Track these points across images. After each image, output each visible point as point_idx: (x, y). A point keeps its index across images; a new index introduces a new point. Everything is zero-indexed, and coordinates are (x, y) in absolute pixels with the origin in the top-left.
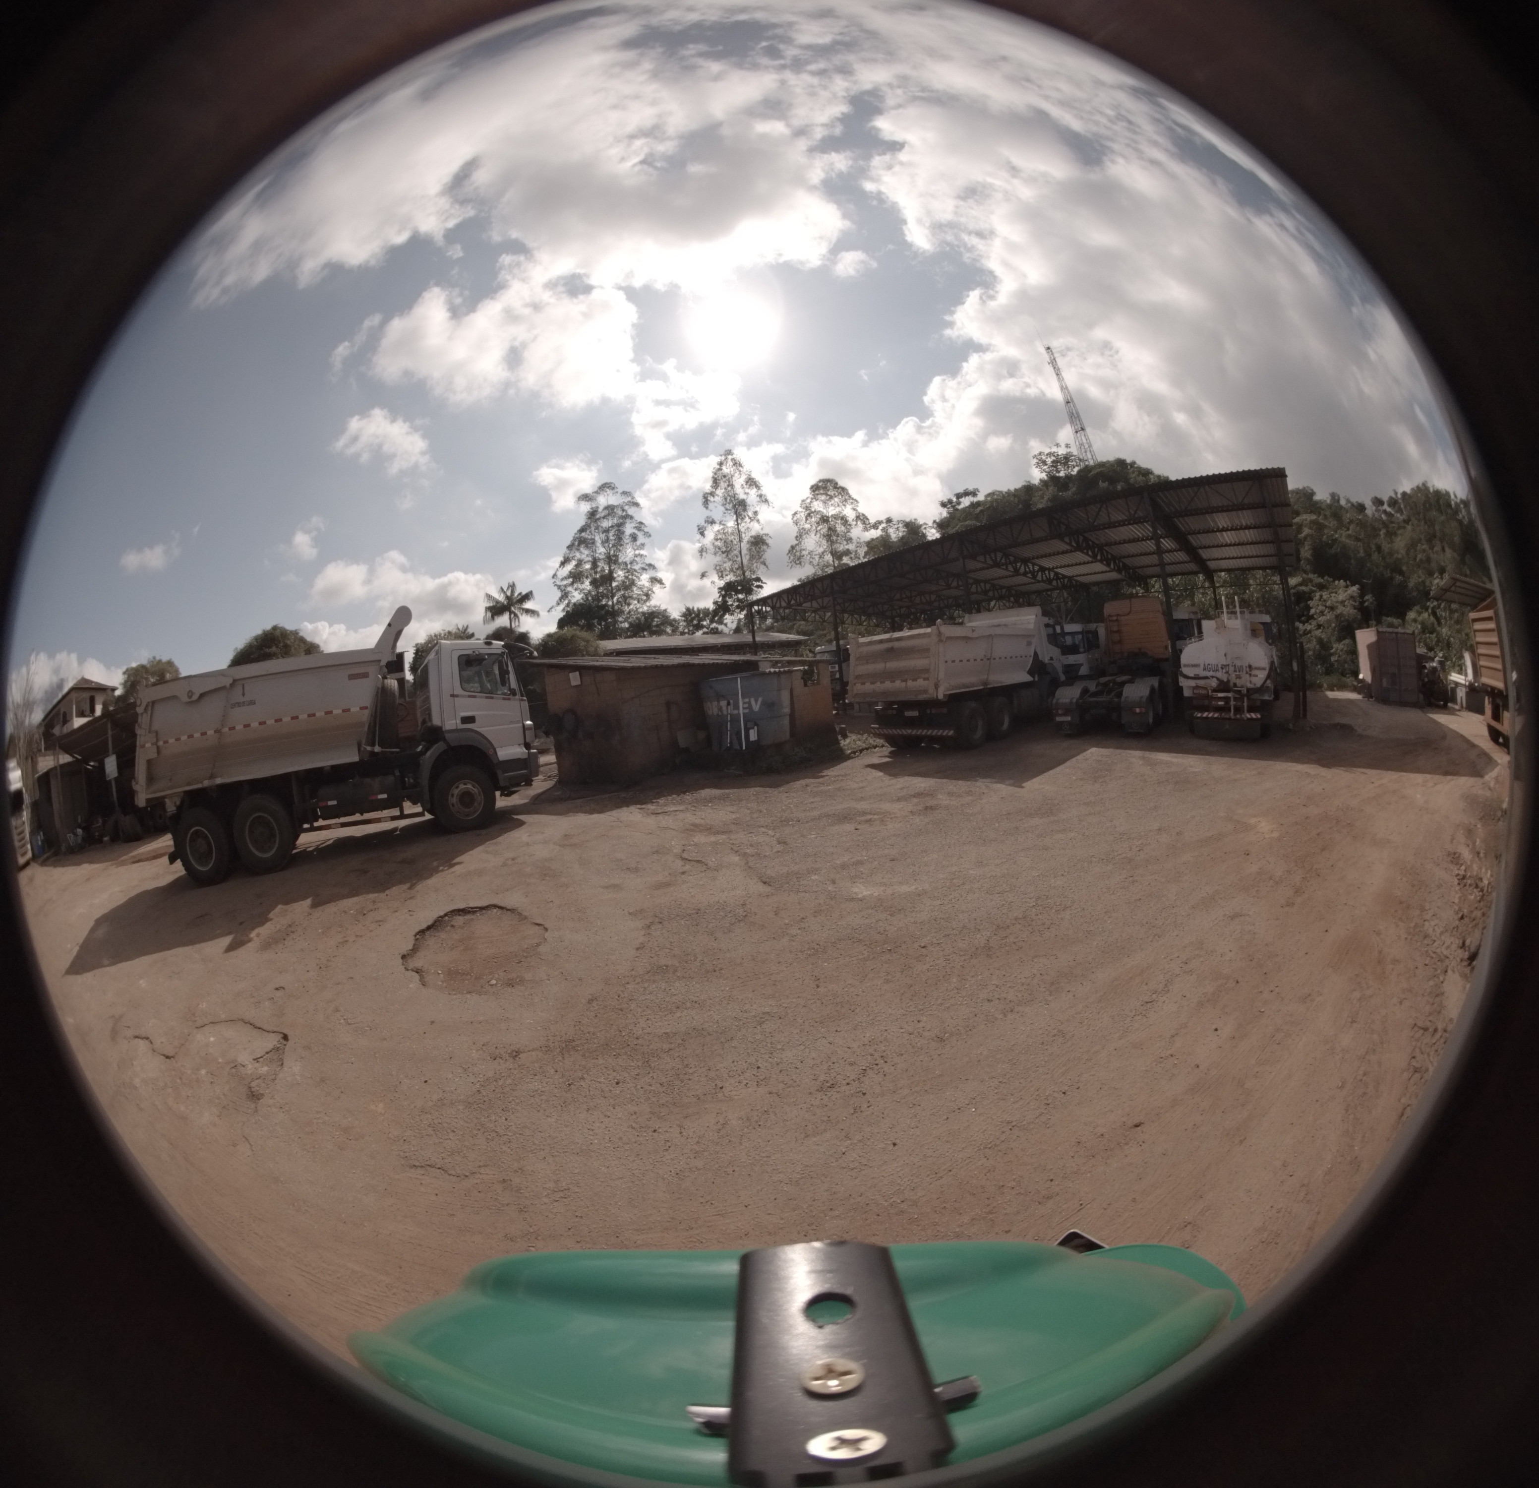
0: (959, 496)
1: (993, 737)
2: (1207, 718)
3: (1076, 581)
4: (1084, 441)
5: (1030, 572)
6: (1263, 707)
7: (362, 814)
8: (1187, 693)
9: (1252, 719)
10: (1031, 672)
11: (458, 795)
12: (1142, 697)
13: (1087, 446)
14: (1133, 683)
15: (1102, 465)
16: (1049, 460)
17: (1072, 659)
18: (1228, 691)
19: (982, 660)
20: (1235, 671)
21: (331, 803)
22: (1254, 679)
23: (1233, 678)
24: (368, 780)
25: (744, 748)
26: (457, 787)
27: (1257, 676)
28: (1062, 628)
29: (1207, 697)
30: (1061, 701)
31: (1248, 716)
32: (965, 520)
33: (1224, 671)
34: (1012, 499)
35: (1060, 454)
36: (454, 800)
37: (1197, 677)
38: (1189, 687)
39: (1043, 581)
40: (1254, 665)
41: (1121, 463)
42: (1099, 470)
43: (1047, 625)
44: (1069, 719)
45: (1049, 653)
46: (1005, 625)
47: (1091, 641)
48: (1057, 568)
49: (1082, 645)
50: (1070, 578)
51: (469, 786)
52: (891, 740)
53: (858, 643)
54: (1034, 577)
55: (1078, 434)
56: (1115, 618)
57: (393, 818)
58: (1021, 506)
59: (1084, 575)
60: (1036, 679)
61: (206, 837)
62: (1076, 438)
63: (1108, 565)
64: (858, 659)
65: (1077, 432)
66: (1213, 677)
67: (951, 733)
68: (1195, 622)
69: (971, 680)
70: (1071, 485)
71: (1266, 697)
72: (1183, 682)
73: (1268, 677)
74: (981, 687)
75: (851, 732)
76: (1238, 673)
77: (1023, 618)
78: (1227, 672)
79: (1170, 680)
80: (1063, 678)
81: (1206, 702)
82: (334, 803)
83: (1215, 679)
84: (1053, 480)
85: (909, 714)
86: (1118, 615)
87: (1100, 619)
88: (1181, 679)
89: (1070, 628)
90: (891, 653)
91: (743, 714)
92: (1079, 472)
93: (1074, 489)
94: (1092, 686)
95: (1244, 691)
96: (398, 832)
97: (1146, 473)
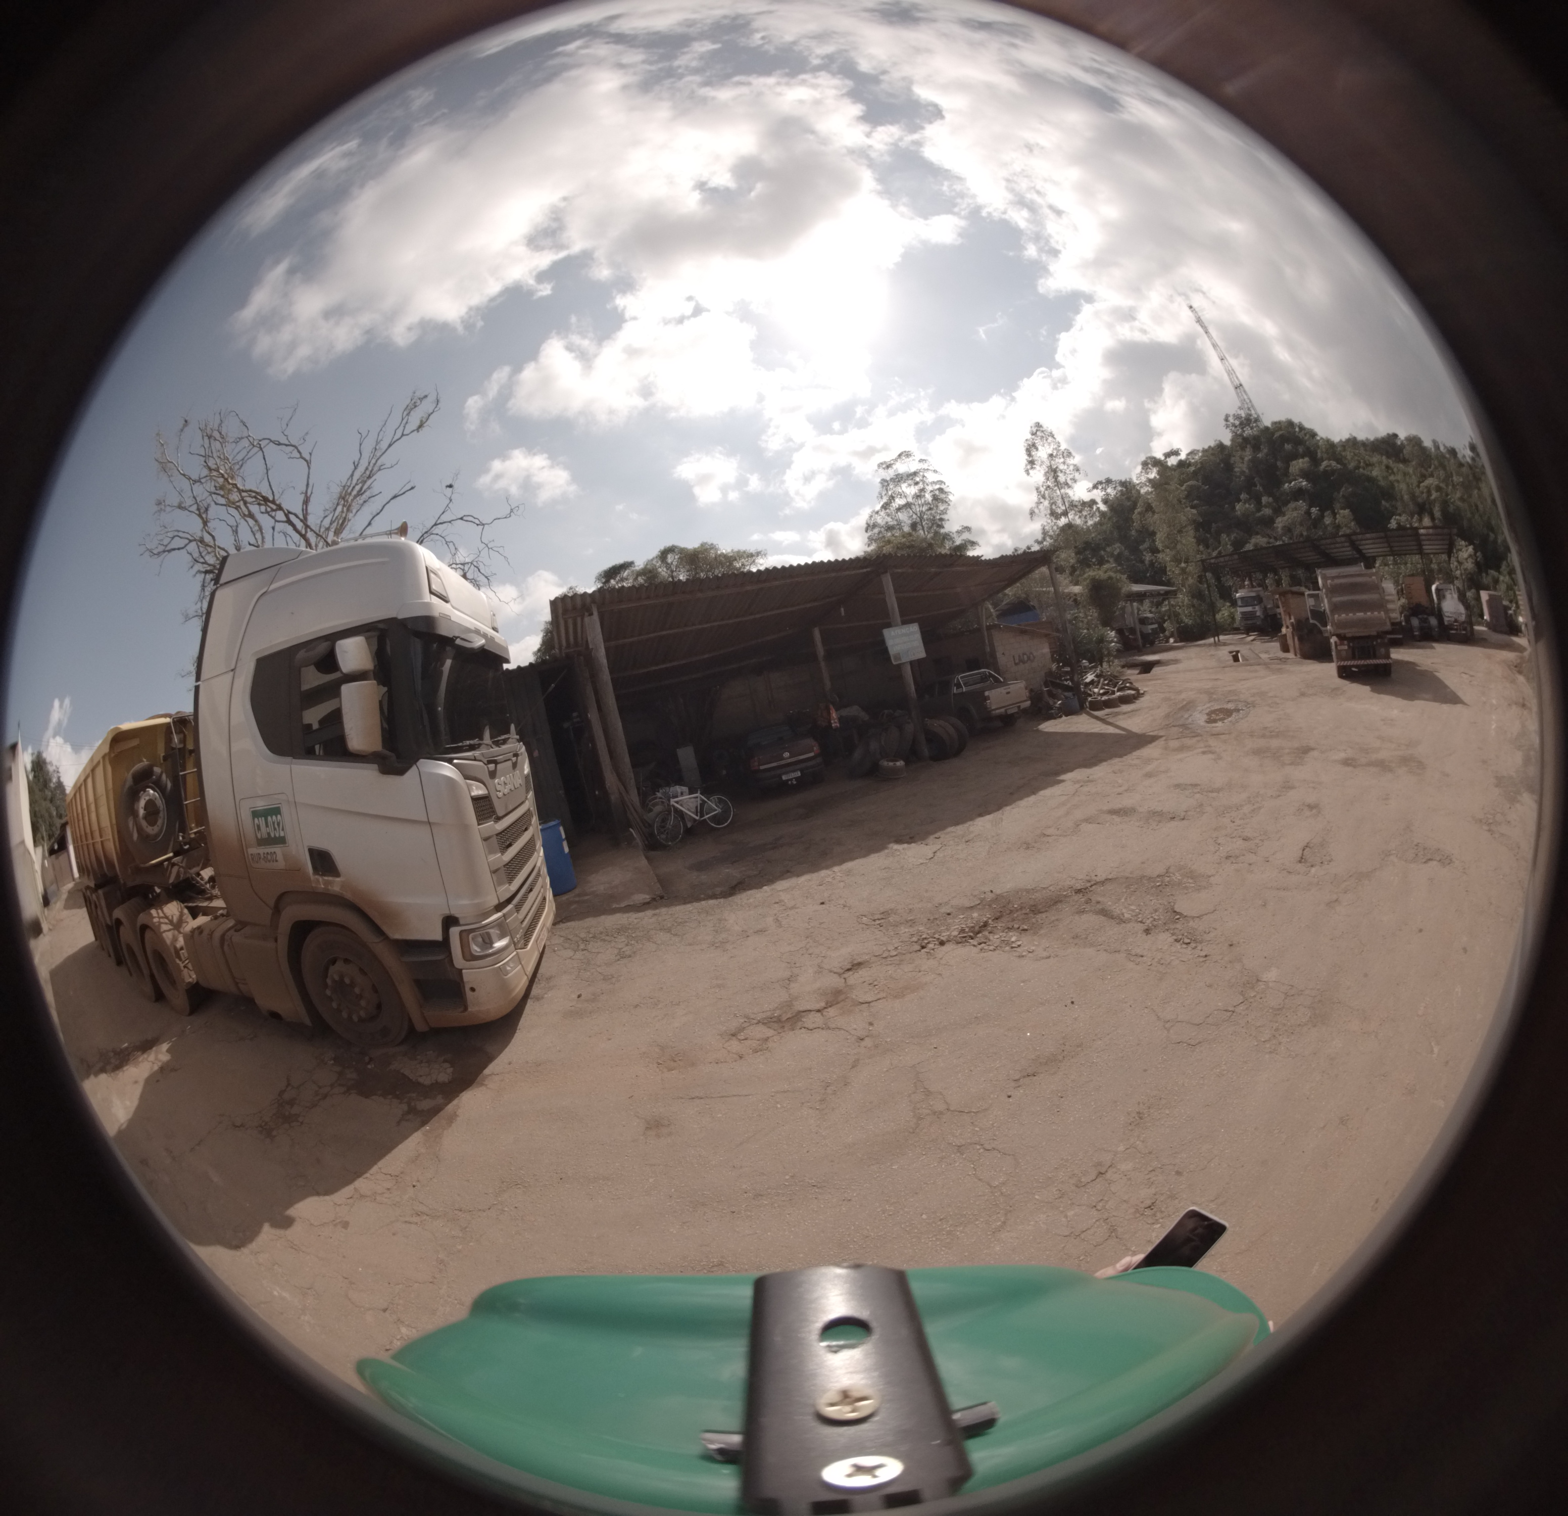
4: (1245, 397)
15: (1278, 425)
34: (1212, 458)
35: (1241, 415)
41: (1290, 424)
55: (1238, 390)
62: (1237, 394)
65: (1236, 388)
70: (1262, 447)
93: (1265, 451)
97: (1313, 435)
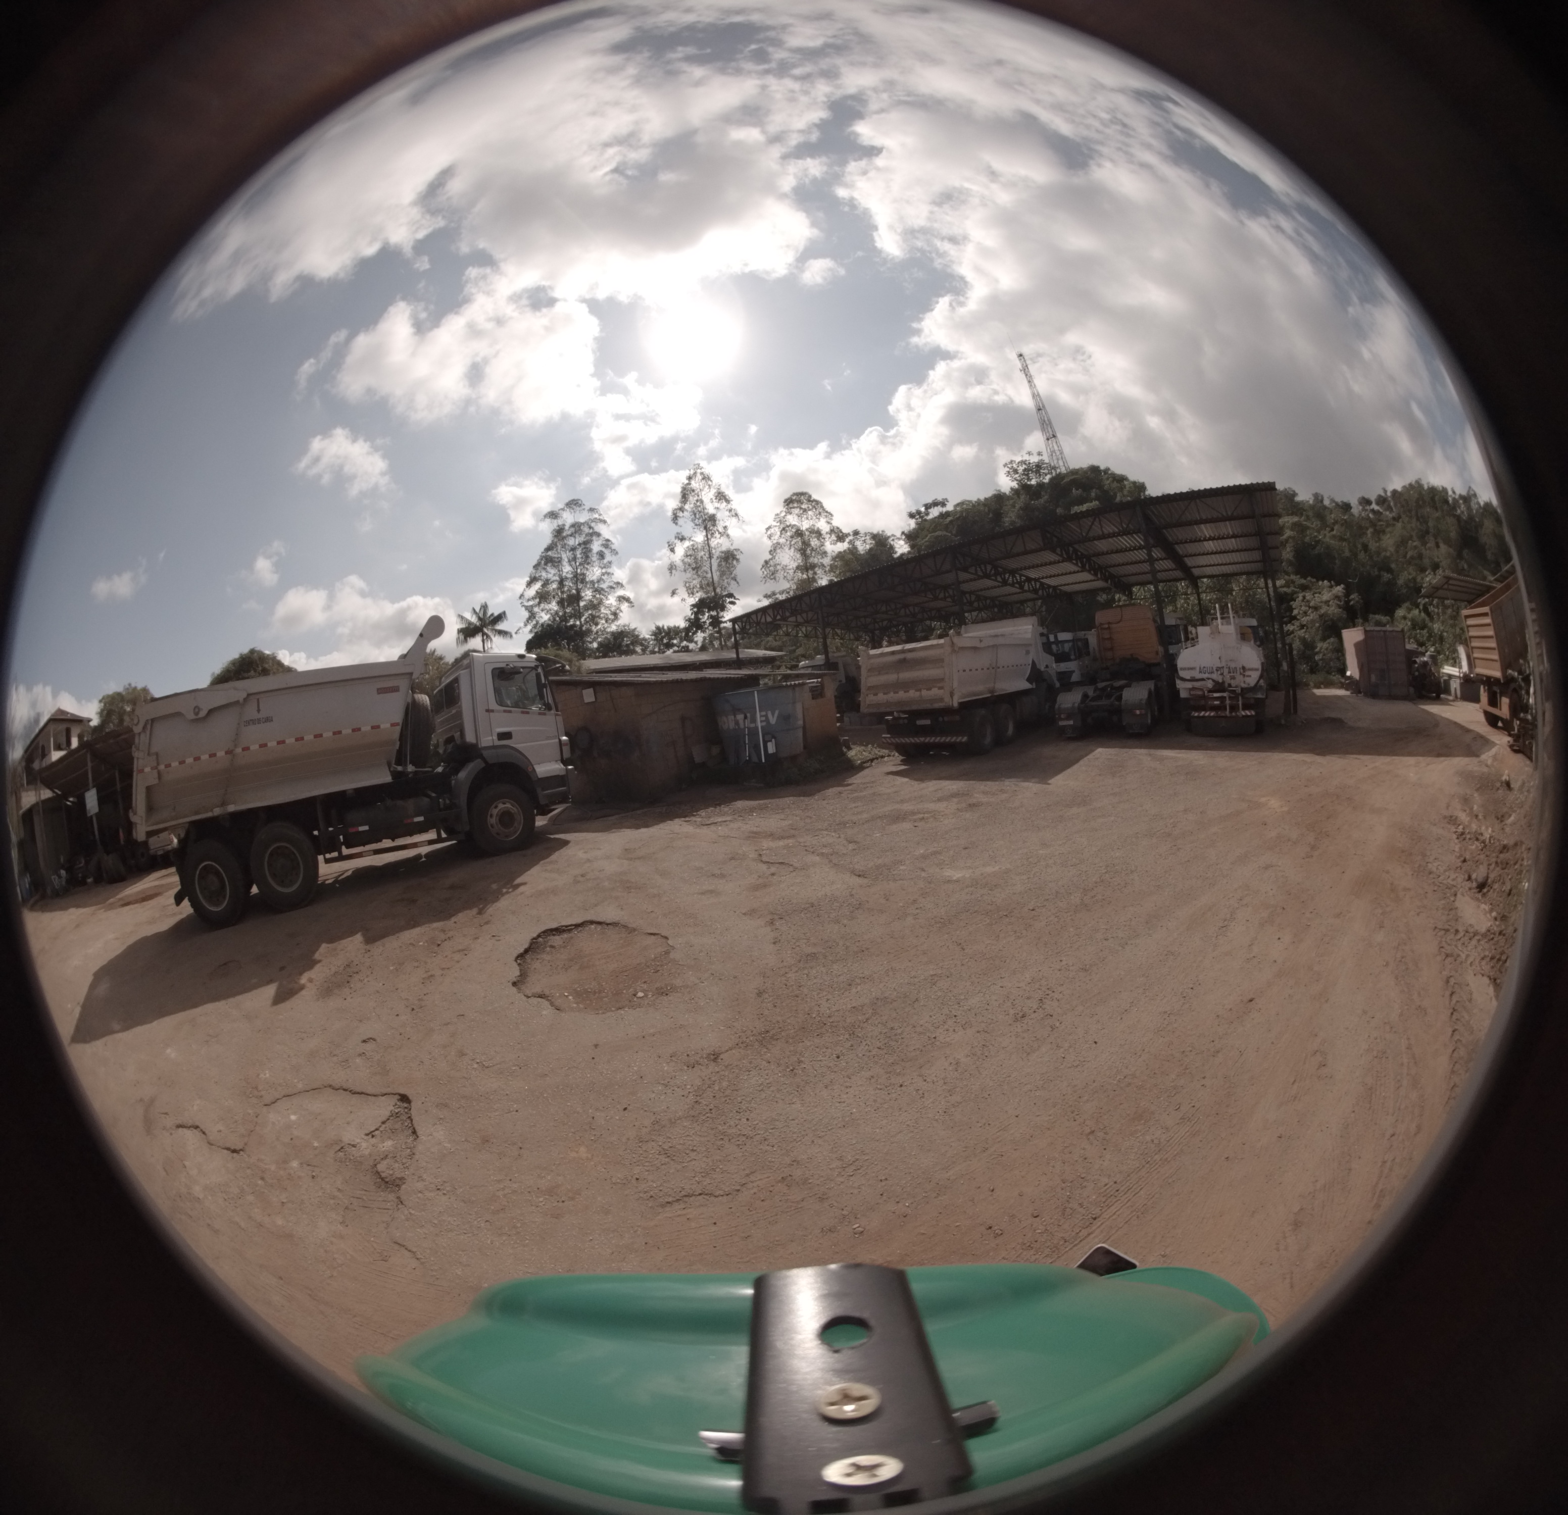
0: (928, 507)
1: (1000, 742)
2: (1203, 717)
3: (1060, 590)
4: (1056, 448)
5: (1017, 582)
6: (1257, 705)
7: (393, 840)
8: (1183, 694)
9: (1247, 716)
10: (1029, 680)
11: (497, 815)
12: (1141, 700)
13: (1058, 453)
14: (1130, 686)
15: (1074, 472)
16: (1021, 469)
17: (1064, 667)
18: (1224, 691)
19: (988, 669)
20: (1229, 672)
21: (361, 829)
22: (1248, 680)
23: (1228, 680)
24: (400, 803)
25: (763, 761)
26: (496, 807)
27: (1250, 676)
28: (1056, 637)
29: (1203, 697)
30: (1063, 706)
31: (1243, 713)
32: (934, 531)
33: (1219, 672)
34: (982, 508)
35: (1031, 462)
36: (493, 821)
37: (1193, 680)
38: (1185, 689)
39: (1029, 591)
40: (1247, 666)
41: (1095, 469)
42: (1072, 477)
43: (1042, 635)
44: (1071, 722)
45: (1046, 662)
46: (1003, 635)
47: (1081, 649)
48: (1043, 578)
49: (1073, 653)
50: (1055, 588)
51: (508, 805)
52: (901, 749)
53: (868, 655)
54: (1021, 587)
55: (1050, 442)
56: (1106, 626)
57: (431, 842)
58: (991, 515)
59: (1068, 584)
60: (1034, 687)
61: (217, 873)
62: (1047, 446)
63: (1095, 574)
64: (869, 670)
65: (1048, 439)
66: (1208, 679)
67: (965, 739)
68: (1181, 628)
69: (979, 689)
70: (1043, 493)
71: (1259, 696)
72: (1180, 684)
73: (1261, 677)
74: (989, 695)
75: (854, 744)
76: (1232, 674)
77: (1020, 628)
78: (1222, 674)
79: (1165, 683)
80: (1058, 685)
81: (1203, 702)
82: (366, 828)
83: (1210, 681)
84: (1024, 489)
85: (920, 722)
86: (1109, 623)
87: (1090, 625)
88: (1178, 682)
89: (1064, 636)
90: (903, 663)
91: (762, 727)
92: (1051, 480)
93: (1046, 497)
94: (1090, 691)
95: (1239, 690)
96: (424, 859)
97: (1121, 479)
